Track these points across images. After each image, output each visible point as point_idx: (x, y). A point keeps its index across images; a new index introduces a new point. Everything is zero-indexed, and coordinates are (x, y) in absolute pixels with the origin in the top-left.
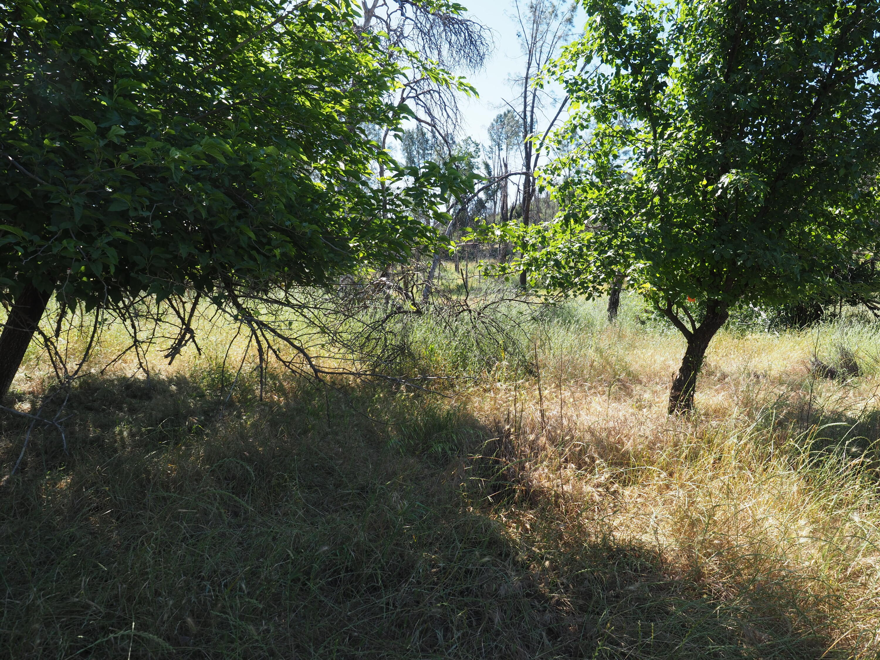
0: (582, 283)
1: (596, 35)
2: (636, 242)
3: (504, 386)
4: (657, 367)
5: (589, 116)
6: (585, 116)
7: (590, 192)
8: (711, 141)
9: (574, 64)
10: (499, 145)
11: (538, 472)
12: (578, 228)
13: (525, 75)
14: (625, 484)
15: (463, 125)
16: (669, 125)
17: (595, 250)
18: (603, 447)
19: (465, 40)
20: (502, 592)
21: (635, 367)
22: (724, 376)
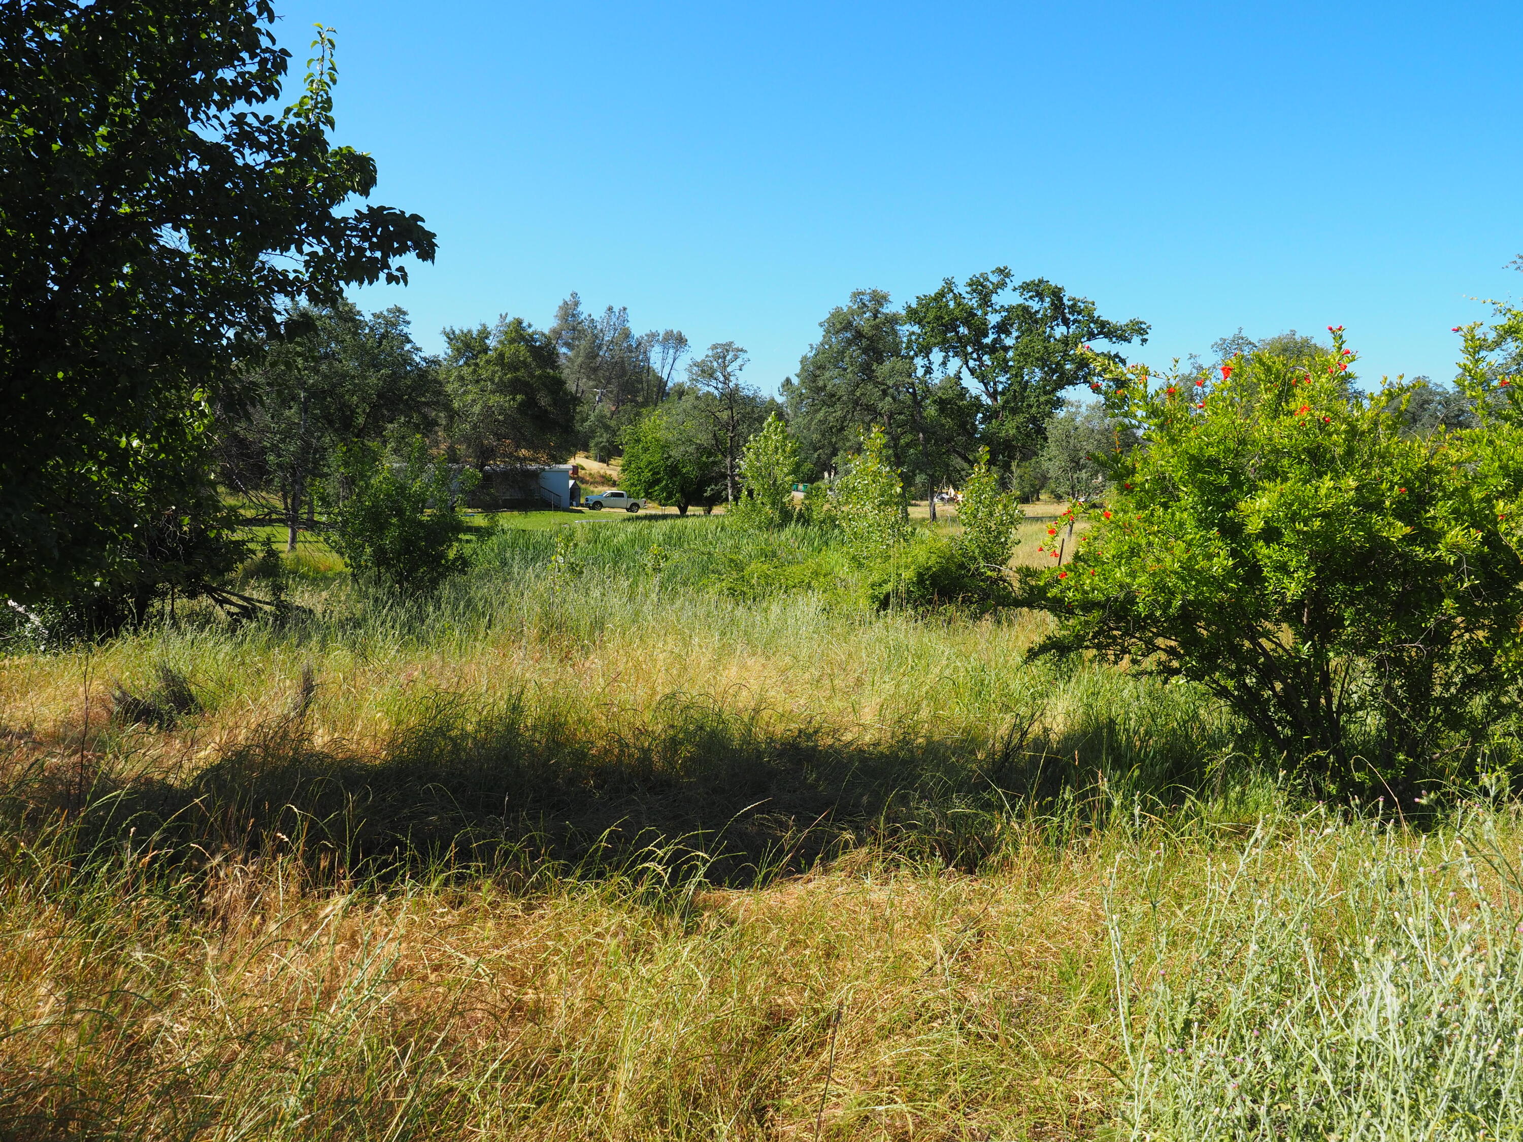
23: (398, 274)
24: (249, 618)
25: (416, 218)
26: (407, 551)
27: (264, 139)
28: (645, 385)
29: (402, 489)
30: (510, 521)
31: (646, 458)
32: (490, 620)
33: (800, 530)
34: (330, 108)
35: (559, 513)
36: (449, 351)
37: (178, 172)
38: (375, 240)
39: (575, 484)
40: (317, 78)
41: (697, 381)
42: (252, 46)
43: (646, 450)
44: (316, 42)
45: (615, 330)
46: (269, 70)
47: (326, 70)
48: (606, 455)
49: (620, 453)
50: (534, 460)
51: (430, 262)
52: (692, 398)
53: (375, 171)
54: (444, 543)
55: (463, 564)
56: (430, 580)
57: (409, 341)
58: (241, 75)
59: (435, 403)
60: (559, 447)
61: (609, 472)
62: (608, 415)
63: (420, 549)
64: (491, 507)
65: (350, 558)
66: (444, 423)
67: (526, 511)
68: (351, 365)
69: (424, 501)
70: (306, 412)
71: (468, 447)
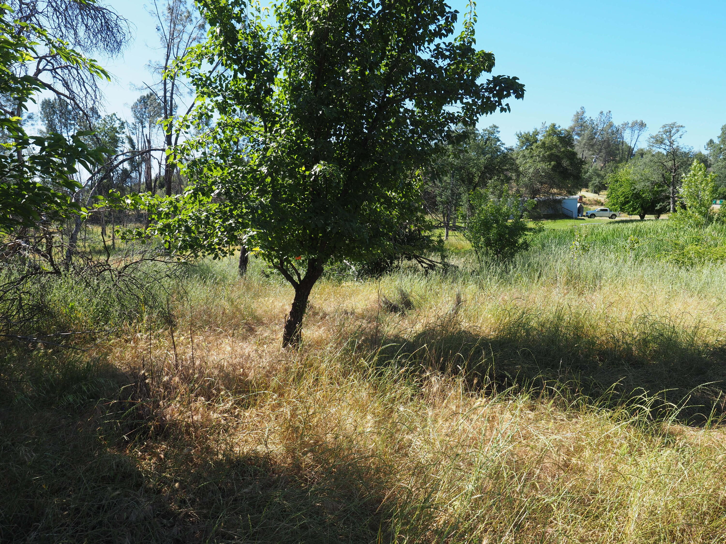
0: (210, 245)
1: (217, 43)
2: (252, 213)
3: (145, 336)
4: (276, 311)
5: (213, 108)
6: (210, 107)
7: (214, 170)
8: (307, 138)
9: (199, 63)
10: (142, 123)
11: (170, 408)
12: (205, 199)
13: (164, 65)
14: (246, 407)
15: (102, 101)
16: (276, 122)
17: (220, 218)
18: (230, 380)
19: (102, 25)
20: (133, 518)
21: (259, 312)
22: (325, 315)
23: (506, 107)
24: (433, 270)
25: (515, 78)
26: (500, 240)
27: (448, 53)
28: (621, 151)
29: (498, 210)
30: (548, 225)
31: (621, 190)
32: (540, 273)
33: (719, 226)
34: (474, 35)
35: (572, 220)
36: (518, 144)
37: (413, 75)
38: (495, 92)
39: (581, 205)
40: (468, 21)
41: (653, 146)
42: (442, 13)
43: (621, 186)
44: (468, 5)
45: (604, 123)
46: (449, 22)
47: (472, 17)
48: (597, 190)
49: (605, 188)
50: (560, 194)
51: (521, 99)
52: (650, 156)
53: (494, 60)
54: (517, 235)
55: (526, 246)
56: (510, 254)
57: (499, 141)
58: (438, 26)
59: (510, 169)
60: (573, 187)
61: (599, 199)
62: (600, 169)
63: (506, 239)
64: (536, 218)
65: (474, 243)
66: (514, 178)
67: (555, 220)
68: (473, 154)
69: (508, 216)
70: (453, 178)
71: (527, 189)
